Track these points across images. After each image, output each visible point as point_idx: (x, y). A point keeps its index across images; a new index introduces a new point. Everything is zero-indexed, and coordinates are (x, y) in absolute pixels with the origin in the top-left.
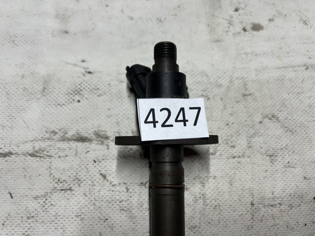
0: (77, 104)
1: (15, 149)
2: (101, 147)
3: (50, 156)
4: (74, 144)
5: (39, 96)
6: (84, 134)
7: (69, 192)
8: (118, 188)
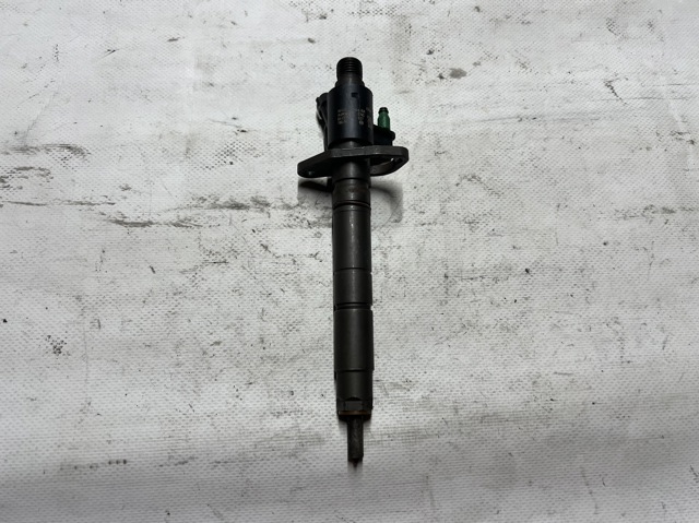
0: (229, 167)
1: (155, 218)
2: (261, 215)
3: (198, 226)
4: (227, 212)
5: (182, 158)
6: (239, 200)
7: (223, 265)
8: (283, 260)
